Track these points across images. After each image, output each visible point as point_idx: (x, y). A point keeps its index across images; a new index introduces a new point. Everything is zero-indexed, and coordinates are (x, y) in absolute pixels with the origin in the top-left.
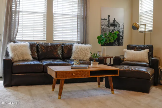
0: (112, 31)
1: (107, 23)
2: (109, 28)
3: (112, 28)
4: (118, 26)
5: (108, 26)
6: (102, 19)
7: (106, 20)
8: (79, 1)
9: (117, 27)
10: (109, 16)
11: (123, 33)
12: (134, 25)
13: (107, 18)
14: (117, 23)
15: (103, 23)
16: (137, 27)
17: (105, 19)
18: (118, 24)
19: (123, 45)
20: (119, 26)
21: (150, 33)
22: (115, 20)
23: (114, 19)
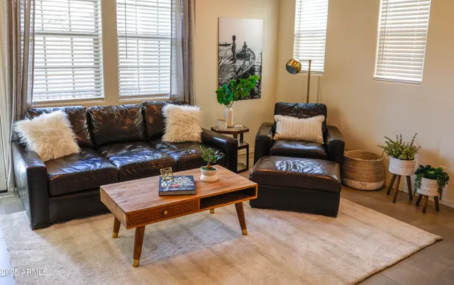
0: (240, 69)
1: (230, 53)
2: (234, 63)
3: (239, 63)
4: (251, 57)
5: (232, 60)
6: (220, 45)
7: (228, 47)
8: (174, 2)
9: (249, 60)
10: (234, 38)
11: (261, 71)
12: (290, 65)
13: (231, 41)
14: (249, 52)
15: (222, 54)
16: (296, 68)
17: (226, 45)
18: (251, 54)
19: (260, 96)
20: (254, 58)
21: (319, 77)
22: (245, 46)
23: (245, 43)
